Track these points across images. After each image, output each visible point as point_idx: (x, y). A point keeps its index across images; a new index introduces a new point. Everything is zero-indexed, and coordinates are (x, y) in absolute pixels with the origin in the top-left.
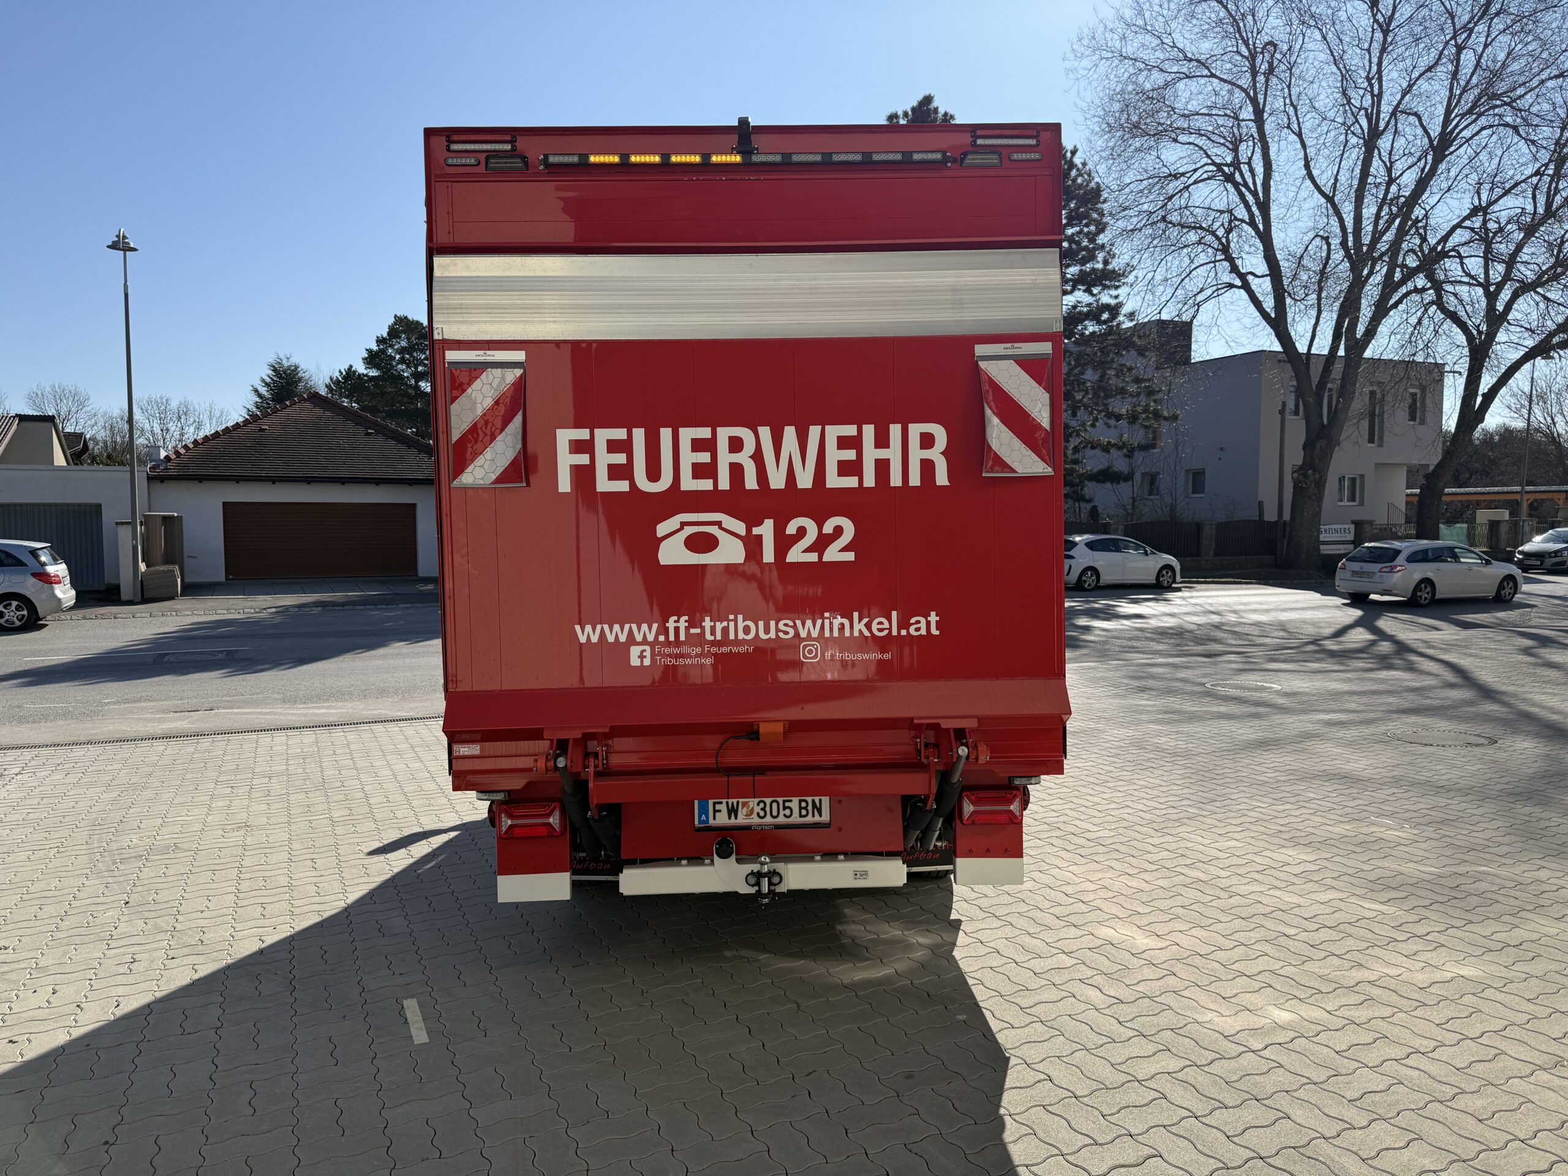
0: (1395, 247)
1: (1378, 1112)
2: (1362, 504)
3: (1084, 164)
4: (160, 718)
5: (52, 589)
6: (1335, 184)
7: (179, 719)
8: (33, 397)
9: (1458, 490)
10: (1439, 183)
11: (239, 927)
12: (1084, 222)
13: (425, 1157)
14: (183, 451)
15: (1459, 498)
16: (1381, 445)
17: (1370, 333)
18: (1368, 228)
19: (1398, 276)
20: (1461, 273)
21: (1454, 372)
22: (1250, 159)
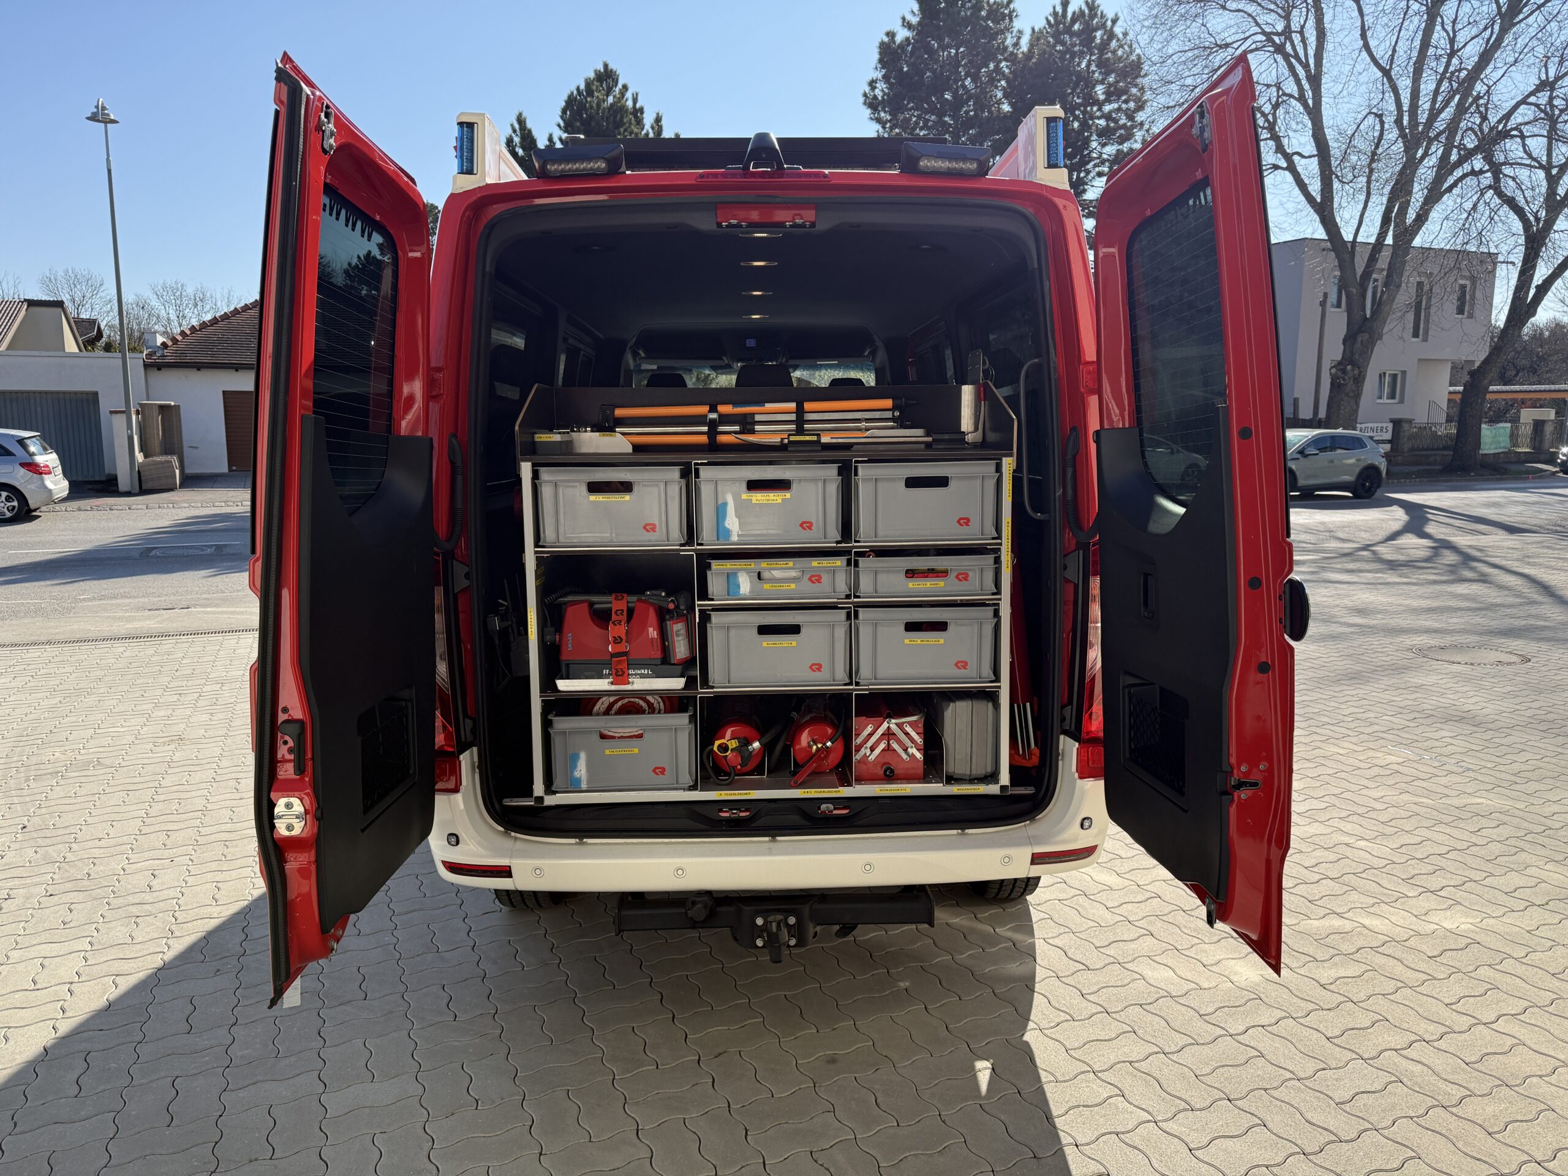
0: (1453, 127)
1: (1370, 1120)
2: (1402, 401)
3: (1125, 34)
4: (130, 616)
5: (42, 480)
6: (1393, 56)
7: (148, 618)
8: (48, 282)
9: (1504, 388)
10: (1503, 56)
11: (134, 857)
12: (1124, 98)
13: (253, 1158)
14: (179, 338)
15: (1504, 396)
16: (1425, 340)
17: (1422, 218)
18: (1425, 104)
19: (1454, 157)
20: (1522, 154)
21: (1507, 263)
22: (1303, 27)
